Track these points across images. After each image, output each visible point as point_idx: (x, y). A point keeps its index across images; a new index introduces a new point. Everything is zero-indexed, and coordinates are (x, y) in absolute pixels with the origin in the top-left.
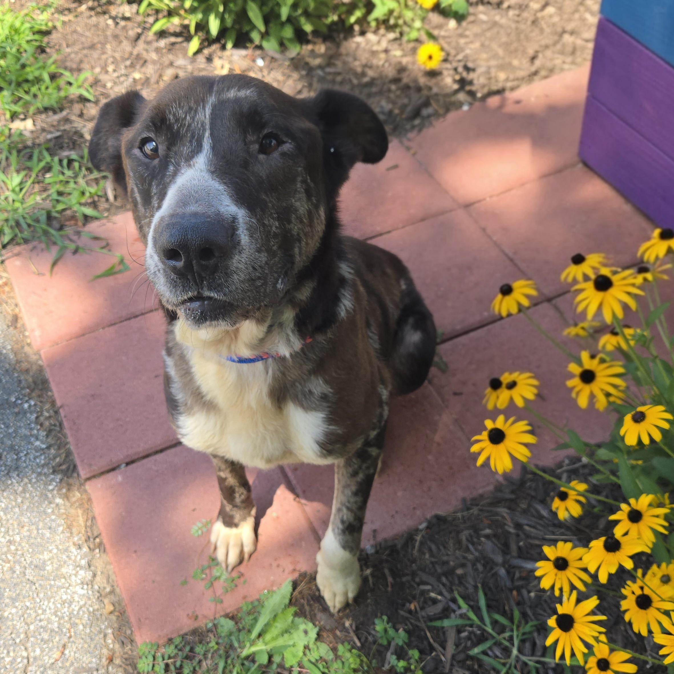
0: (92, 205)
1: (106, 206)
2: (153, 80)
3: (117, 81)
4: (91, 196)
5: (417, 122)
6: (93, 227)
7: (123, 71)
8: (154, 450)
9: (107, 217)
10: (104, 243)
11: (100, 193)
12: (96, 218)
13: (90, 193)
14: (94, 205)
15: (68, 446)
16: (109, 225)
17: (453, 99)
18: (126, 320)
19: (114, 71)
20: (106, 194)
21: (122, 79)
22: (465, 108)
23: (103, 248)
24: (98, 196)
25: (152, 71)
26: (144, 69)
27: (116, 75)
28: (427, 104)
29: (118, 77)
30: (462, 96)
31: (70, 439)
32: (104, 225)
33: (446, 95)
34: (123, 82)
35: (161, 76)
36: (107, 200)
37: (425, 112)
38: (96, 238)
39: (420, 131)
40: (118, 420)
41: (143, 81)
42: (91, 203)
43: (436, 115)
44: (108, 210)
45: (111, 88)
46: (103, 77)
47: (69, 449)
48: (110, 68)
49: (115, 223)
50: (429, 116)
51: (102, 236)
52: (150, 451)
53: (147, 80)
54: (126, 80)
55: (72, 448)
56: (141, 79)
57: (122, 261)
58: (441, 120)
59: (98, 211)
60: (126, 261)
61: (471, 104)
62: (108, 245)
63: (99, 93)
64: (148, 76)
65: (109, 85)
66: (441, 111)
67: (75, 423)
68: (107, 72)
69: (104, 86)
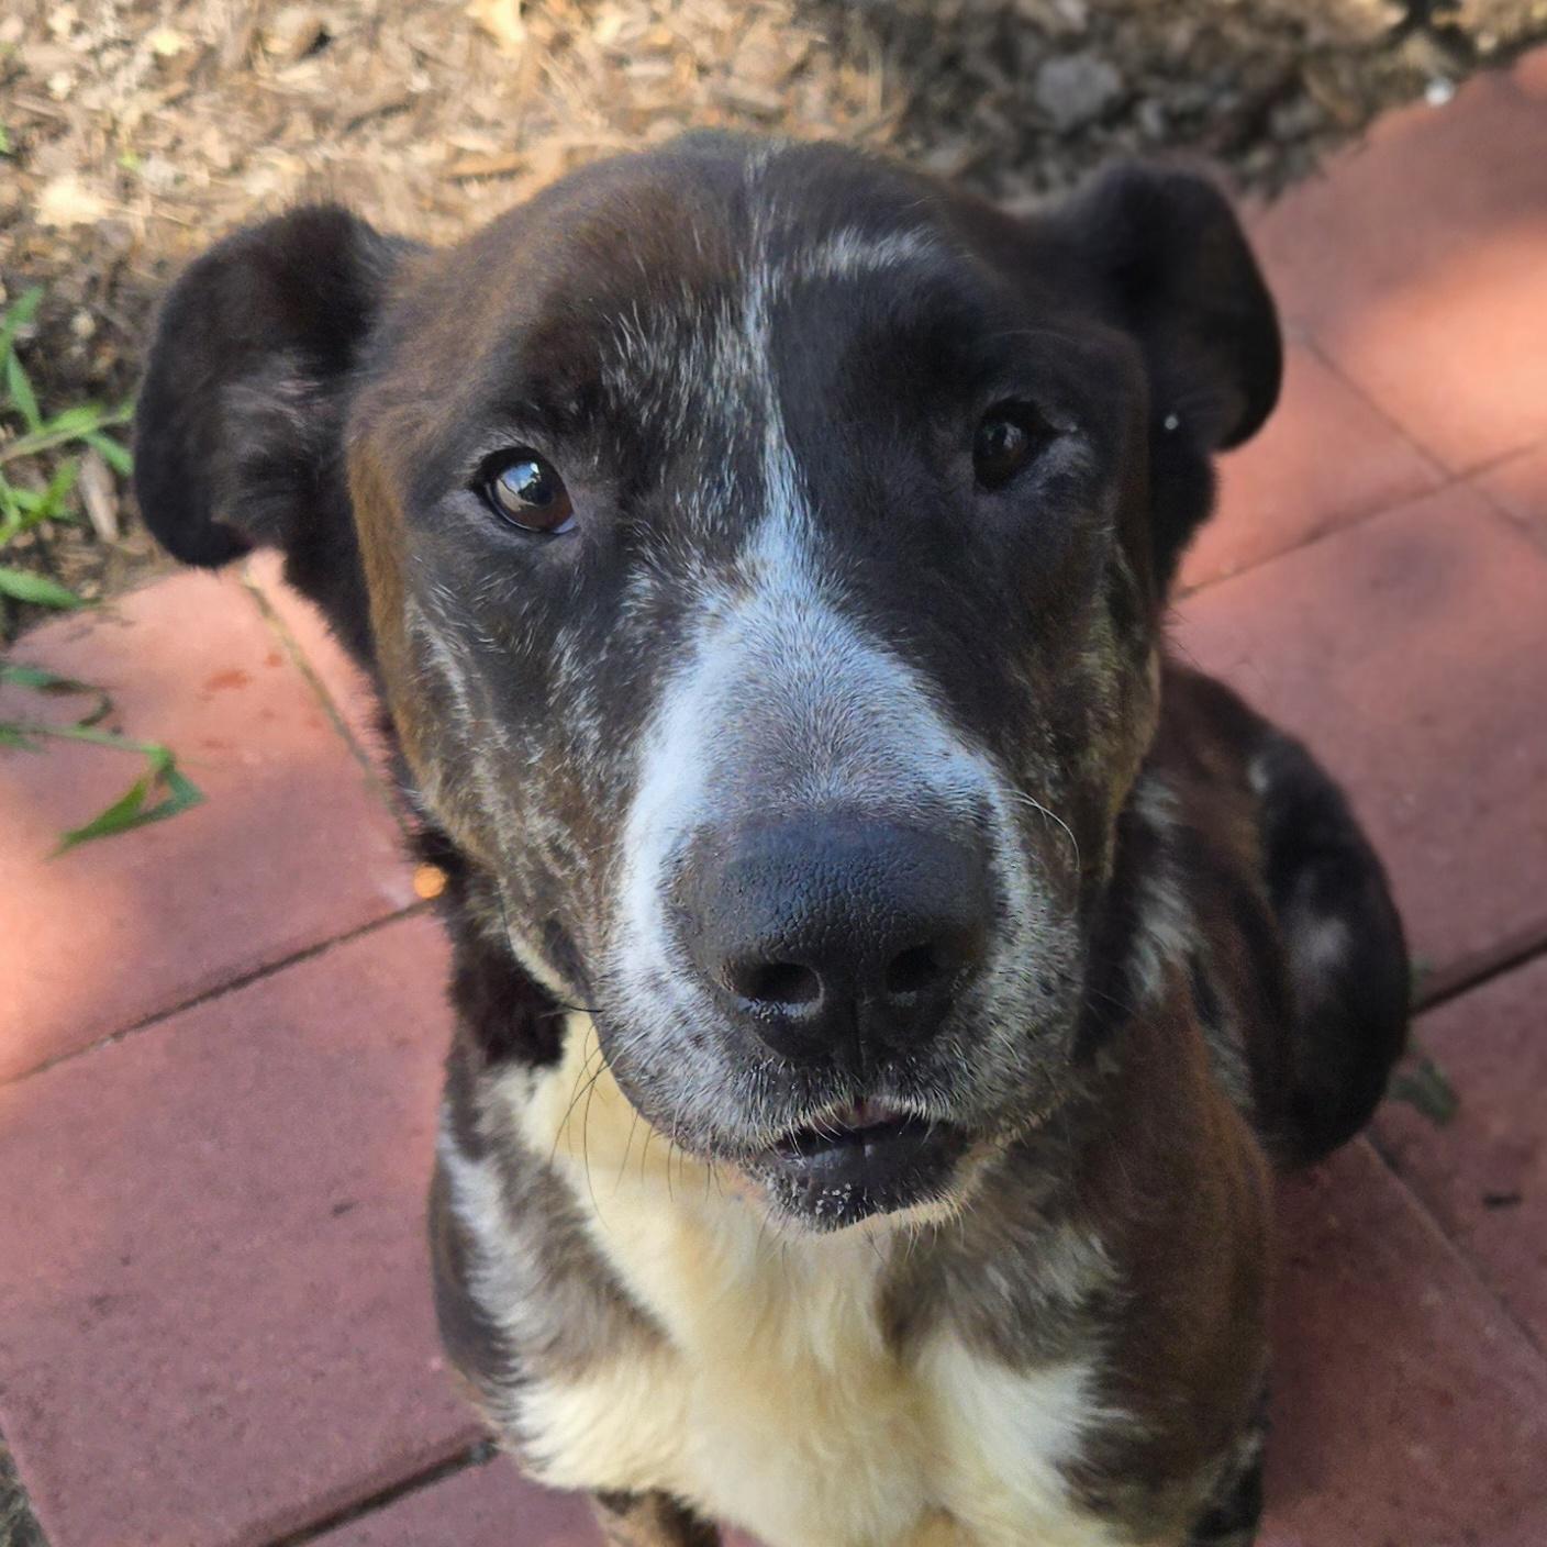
0: (35, 556)
1: (89, 557)
2: (230, 56)
3: (91, 66)
4: (29, 522)
5: (1259, 159)
6: (46, 642)
7: (111, 29)
8: (354, 1497)
9: (95, 600)
10: (91, 705)
11: (60, 510)
12: (55, 609)
13: (23, 511)
14: (41, 557)
15: (19, 1505)
16: (107, 630)
17: (1386, 64)
18: (202, 998)
19: (78, 28)
20: (84, 512)
21: (109, 59)
22: (1438, 95)
23: (89, 722)
24: (56, 521)
25: (223, 22)
26: (189, 17)
27: (84, 43)
28: (1289, 88)
29: (94, 53)
30: (1418, 52)
31: (25, 1477)
32: (86, 631)
33: (1363, 53)
34: (116, 69)
35: (258, 38)
36: (91, 534)
37: (1285, 121)
38: (60, 687)
39: (1273, 194)
40: (206, 1388)
41: (188, 63)
42: (28, 551)
43: (1329, 129)
44: (95, 573)
45: (71, 97)
46: (36, 57)
47: (25, 1515)
48: (61, 20)
49: (127, 624)
50: (1303, 137)
51: (85, 676)
52: (342, 1502)
53: (209, 54)
54: (127, 63)
55: (36, 1510)
56: (181, 53)
57: (167, 772)
58: (1351, 146)
59: (60, 579)
60: (181, 769)
61: (1456, 80)
62: (107, 708)
63: (25, 118)
64: (211, 40)
65: (61, 84)
66: (1347, 112)
67: (38, 1415)
68: (48, 35)
69: (43, 91)
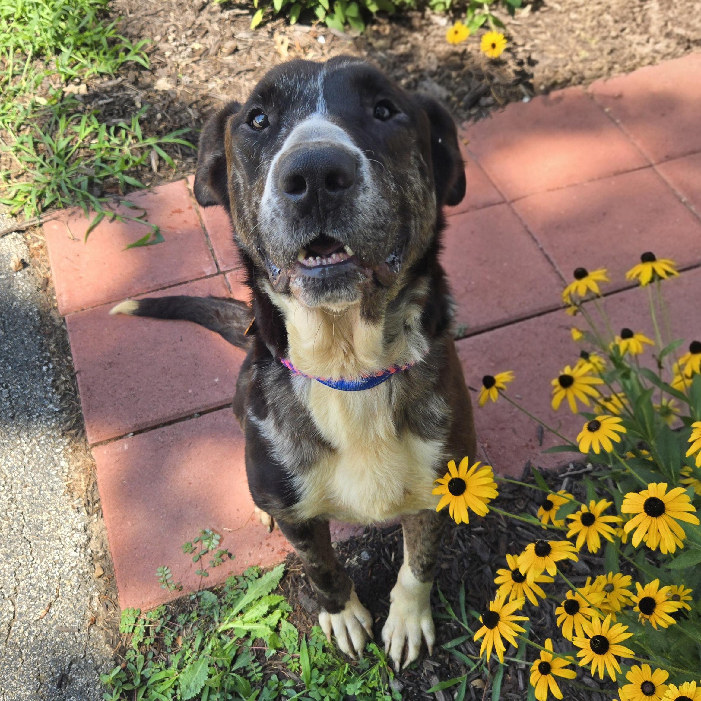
0: (135, 173)
1: (149, 176)
2: (212, 52)
3: (175, 49)
4: (135, 165)
5: (474, 111)
6: (134, 196)
7: (183, 41)
8: (162, 422)
9: (149, 186)
10: (141, 214)
11: (143, 163)
12: (138, 188)
13: (134, 162)
14: (137, 174)
15: (80, 411)
16: (151, 195)
17: (514, 90)
18: (153, 291)
19: (175, 40)
20: (150, 164)
21: (180, 48)
22: (526, 100)
23: (140, 218)
24: (142, 165)
25: (212, 43)
26: (204, 40)
27: (175, 44)
28: (486, 93)
29: (177, 47)
30: (522, 88)
31: (82, 405)
32: (145, 194)
33: (507, 86)
34: (182, 51)
35: (220, 48)
36: (151, 170)
37: (484, 101)
38: (135, 208)
39: (476, 120)
40: (131, 389)
41: (201, 52)
42: (133, 172)
43: (495, 105)
44: (150, 180)
45: (169, 57)
46: (163, 46)
47: (81, 414)
48: (170, 38)
49: (156, 194)
50: (488, 106)
51: (142, 206)
52: (159, 423)
53: (207, 50)
54: (185, 50)
55: (83, 413)
56: (200, 49)
57: (157, 232)
58: (500, 110)
59: (141, 181)
60: (160, 232)
61: (531, 97)
62: (145, 214)
63: (156, 61)
64: (208, 47)
65: (167, 54)
66: (500, 102)
67: (89, 389)
68: (167, 41)
69: (163, 55)
